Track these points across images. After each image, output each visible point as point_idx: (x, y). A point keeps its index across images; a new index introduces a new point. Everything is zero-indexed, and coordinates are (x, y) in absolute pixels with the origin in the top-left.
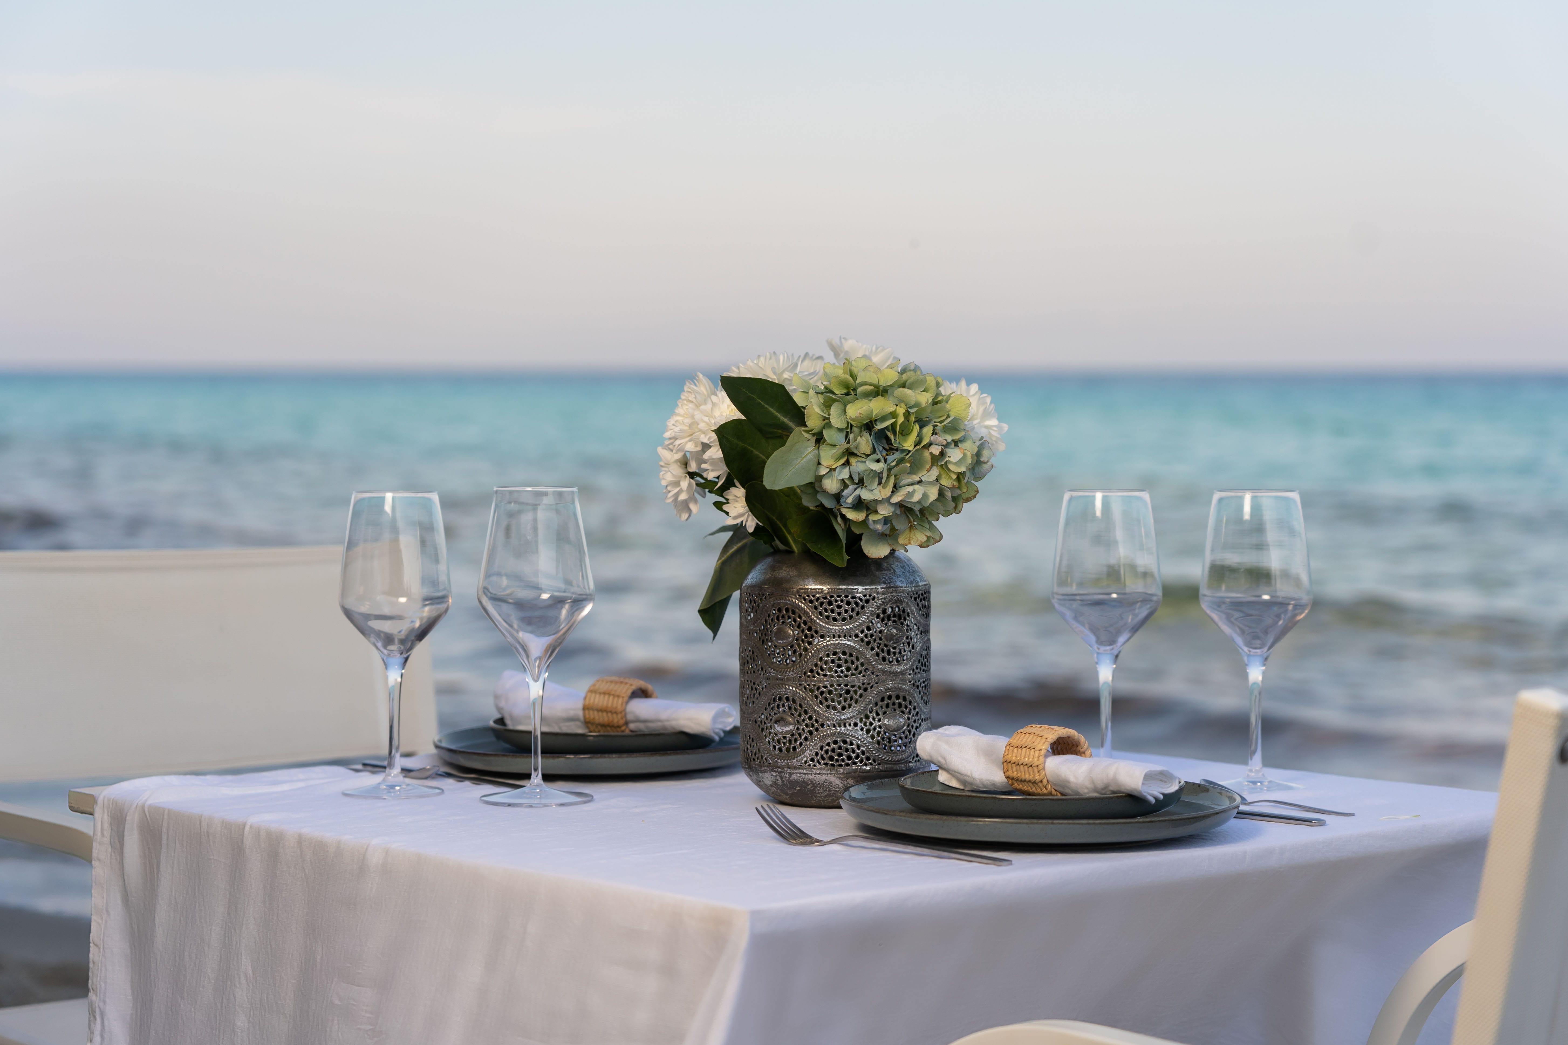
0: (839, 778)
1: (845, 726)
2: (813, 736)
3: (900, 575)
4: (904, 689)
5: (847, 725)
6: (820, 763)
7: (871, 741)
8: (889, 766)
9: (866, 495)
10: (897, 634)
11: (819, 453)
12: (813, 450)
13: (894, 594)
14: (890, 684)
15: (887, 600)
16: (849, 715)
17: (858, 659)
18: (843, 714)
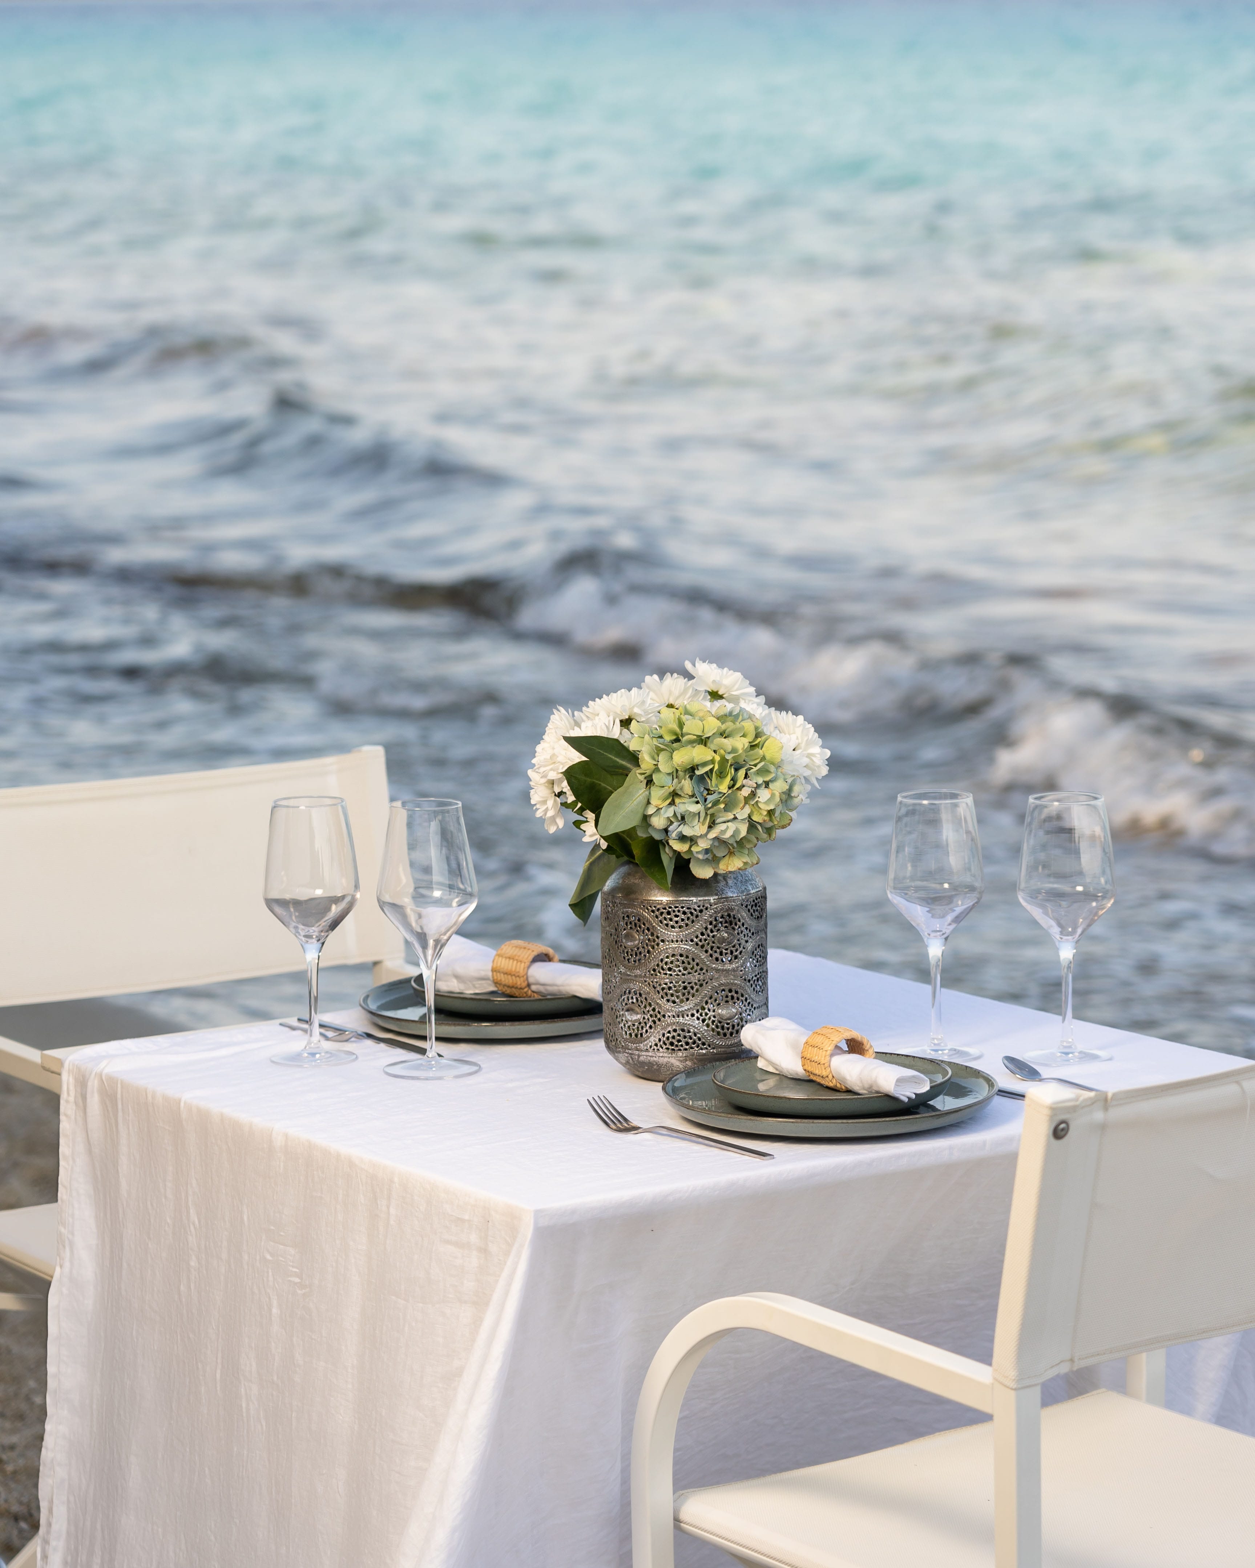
0: (679, 1060)
1: (683, 1017)
2: (656, 1025)
3: (732, 886)
4: (735, 984)
5: (685, 1016)
6: (662, 1048)
7: (706, 1028)
8: (722, 1050)
9: (687, 831)
10: (728, 938)
11: (650, 793)
12: (644, 792)
13: (726, 903)
14: (723, 981)
15: (719, 909)
16: (686, 1008)
17: (693, 960)
18: (682, 1007)
